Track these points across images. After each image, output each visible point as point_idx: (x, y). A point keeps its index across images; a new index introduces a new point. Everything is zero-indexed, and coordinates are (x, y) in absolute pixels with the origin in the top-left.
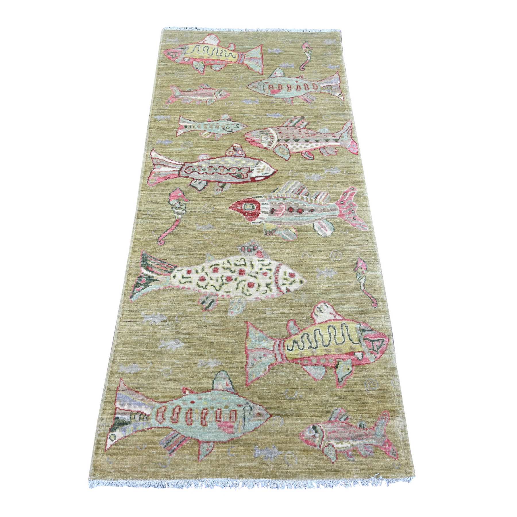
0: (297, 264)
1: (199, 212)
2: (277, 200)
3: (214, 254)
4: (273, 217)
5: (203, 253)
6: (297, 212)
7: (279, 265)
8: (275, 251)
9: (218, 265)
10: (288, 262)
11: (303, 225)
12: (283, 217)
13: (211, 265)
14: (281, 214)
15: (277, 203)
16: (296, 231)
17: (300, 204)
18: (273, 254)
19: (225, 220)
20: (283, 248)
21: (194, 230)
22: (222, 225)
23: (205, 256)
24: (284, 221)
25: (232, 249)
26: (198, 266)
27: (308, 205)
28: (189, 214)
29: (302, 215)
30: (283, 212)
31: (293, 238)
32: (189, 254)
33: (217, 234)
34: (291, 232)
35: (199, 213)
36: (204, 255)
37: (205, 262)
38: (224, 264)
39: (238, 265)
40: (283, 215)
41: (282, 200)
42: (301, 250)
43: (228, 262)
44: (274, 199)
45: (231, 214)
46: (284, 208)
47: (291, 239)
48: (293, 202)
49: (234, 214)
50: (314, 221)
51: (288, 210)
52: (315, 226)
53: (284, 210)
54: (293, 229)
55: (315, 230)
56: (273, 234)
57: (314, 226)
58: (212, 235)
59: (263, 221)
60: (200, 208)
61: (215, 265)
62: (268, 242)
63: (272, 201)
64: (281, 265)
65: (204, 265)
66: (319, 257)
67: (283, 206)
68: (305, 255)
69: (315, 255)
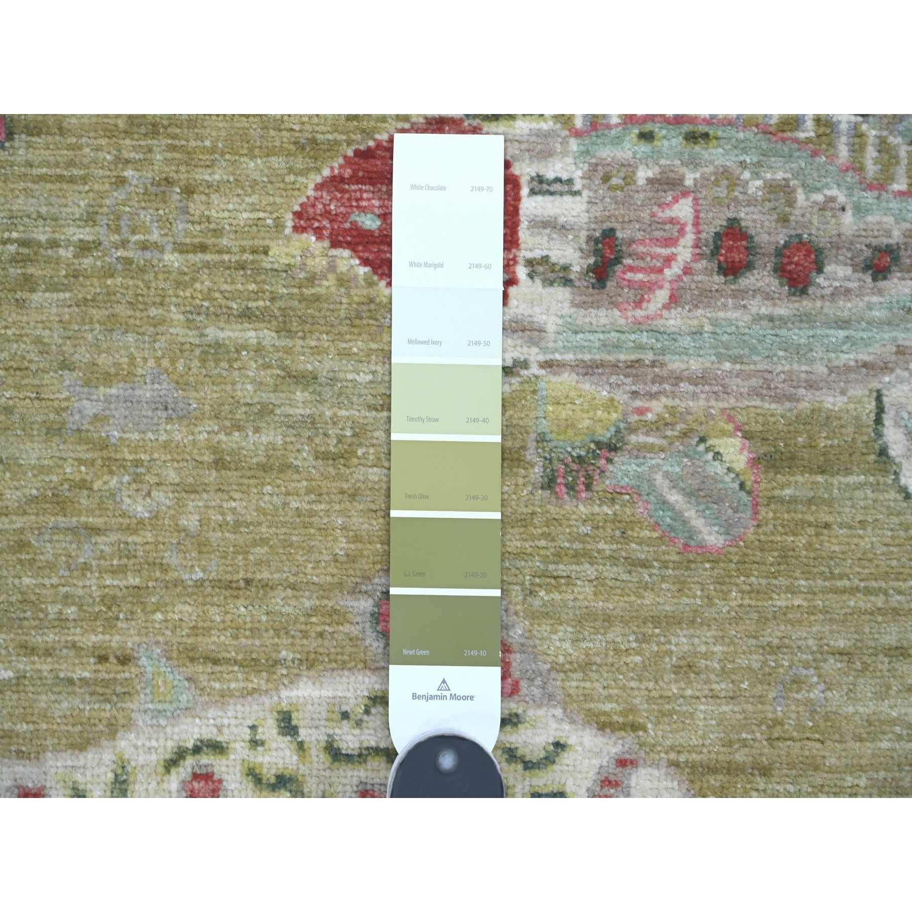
0: (740, 757)
1: (84, 248)
2: (644, 148)
3: (191, 655)
4: (602, 317)
5: (115, 641)
6: (781, 271)
7: (622, 763)
8: (596, 643)
9: (218, 748)
10: (680, 739)
11: (807, 401)
12: (674, 320)
13: (166, 747)
14: (662, 296)
15: (643, 174)
16: (754, 462)
17: (800, 196)
18: (585, 667)
19: (268, 336)
20: (656, 621)
21: (53, 431)
22: (246, 391)
23: (129, 672)
24: (676, 364)
25: (315, 611)
26: (90, 757)
27: (858, 209)
28: (14, 271)
29: (806, 304)
30: (675, 270)
31: (727, 528)
32: (29, 650)
33: (212, 476)
34: (718, 468)
35: (87, 262)
36: (125, 660)
37: (129, 725)
38: (255, 743)
39: (349, 758)
40: (674, 300)
41: (677, 141)
42: (772, 634)
43: (287, 725)
44: (618, 141)
45: (312, 279)
46: (689, 238)
47: (713, 538)
48: (757, 169)
49: (330, 282)
50: (886, 368)
51: (715, 252)
52: (888, 420)
53: (684, 252)
54: (737, 441)
55: (883, 452)
56: (598, 486)
57: (880, 410)
58: (172, 476)
59: (534, 355)
60: (90, 218)
61: (197, 750)
62: (559, 556)
63: (606, 153)
64: (633, 763)
65: (125, 743)
66: (884, 707)
67: (683, 210)
68: (797, 681)
69: (866, 686)
